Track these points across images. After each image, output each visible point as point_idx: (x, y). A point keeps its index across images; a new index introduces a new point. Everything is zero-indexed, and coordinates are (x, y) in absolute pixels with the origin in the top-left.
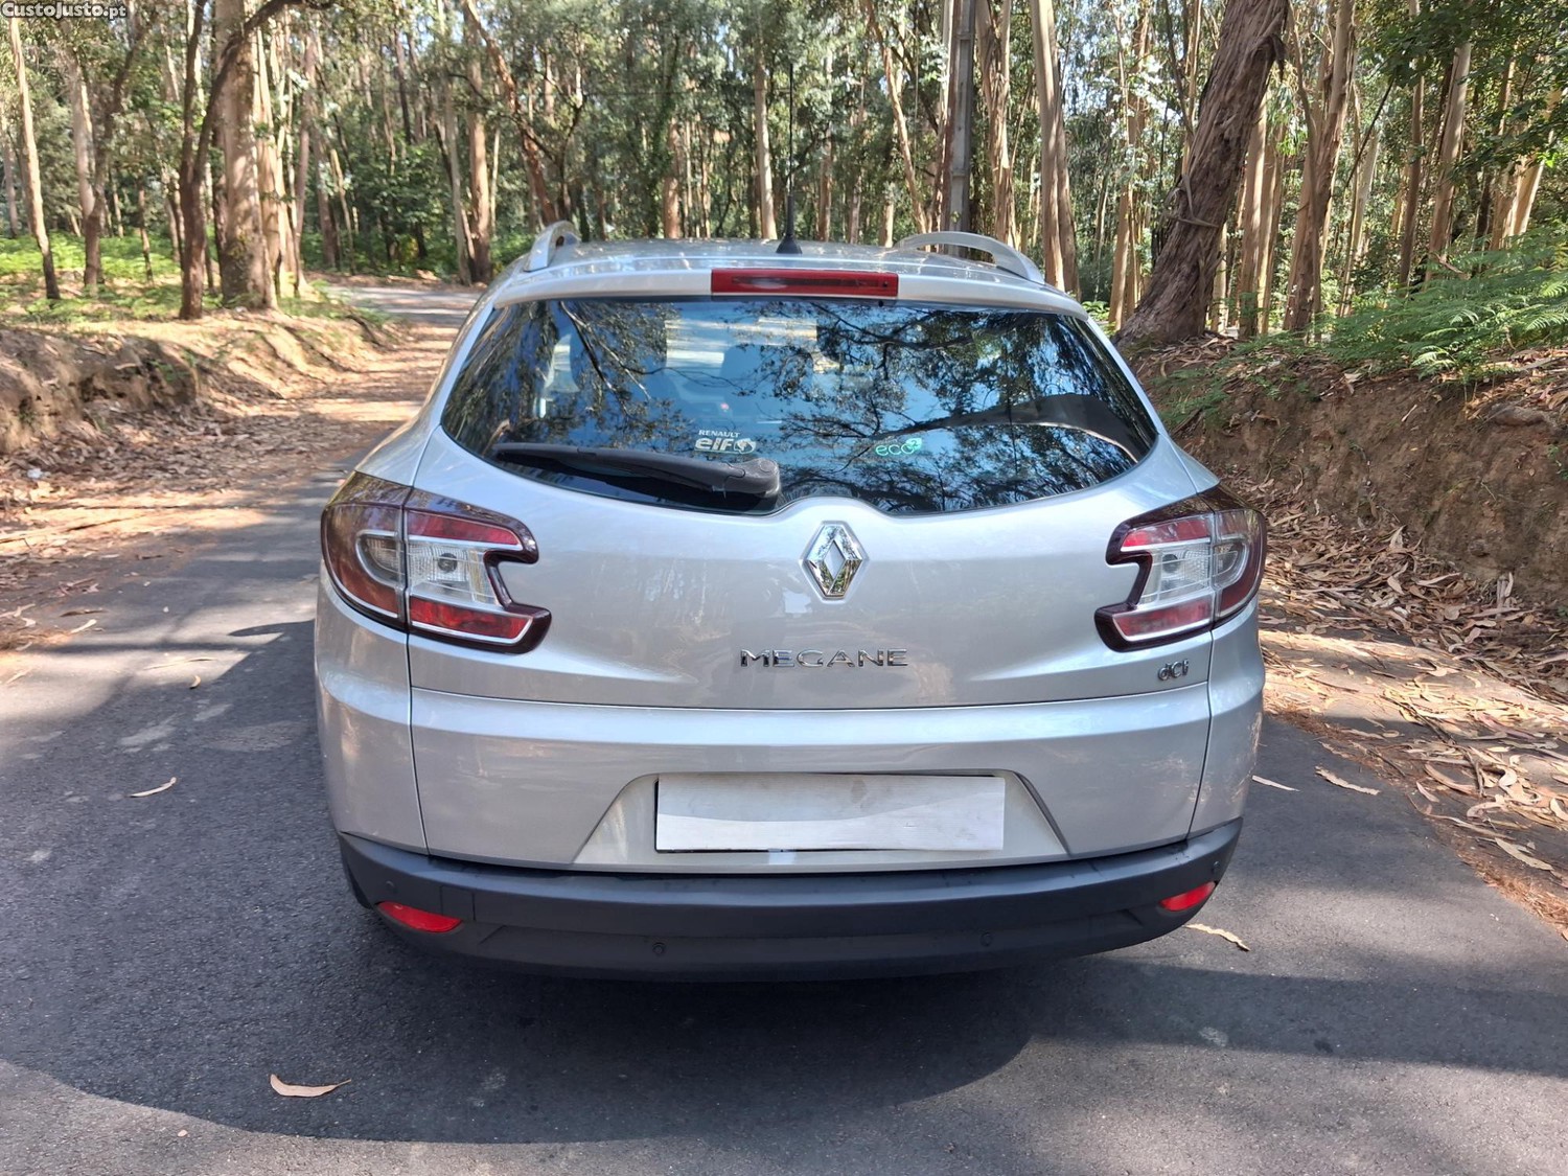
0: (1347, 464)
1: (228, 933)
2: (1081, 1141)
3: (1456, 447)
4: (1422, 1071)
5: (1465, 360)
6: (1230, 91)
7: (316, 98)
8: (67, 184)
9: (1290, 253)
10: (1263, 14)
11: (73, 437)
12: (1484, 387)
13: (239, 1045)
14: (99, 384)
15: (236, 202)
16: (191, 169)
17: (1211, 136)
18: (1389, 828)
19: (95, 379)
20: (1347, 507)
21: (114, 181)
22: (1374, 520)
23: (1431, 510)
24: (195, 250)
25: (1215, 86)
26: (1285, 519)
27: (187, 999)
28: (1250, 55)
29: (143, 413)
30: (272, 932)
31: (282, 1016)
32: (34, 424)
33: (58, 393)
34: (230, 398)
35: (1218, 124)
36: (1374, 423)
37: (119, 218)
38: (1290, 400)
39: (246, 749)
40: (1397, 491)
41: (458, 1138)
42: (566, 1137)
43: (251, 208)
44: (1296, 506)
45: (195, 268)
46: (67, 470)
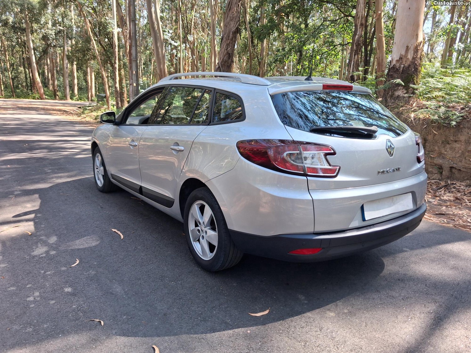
6: (229, 41)
10: (235, 22)
17: (225, 52)
25: (225, 39)
28: (233, 31)
35: (227, 49)
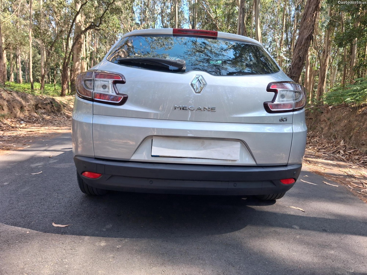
0: (330, 127)
1: (48, 198)
2: (260, 244)
3: (356, 120)
4: (351, 236)
5: (357, 100)
6: (301, 46)
7: (96, 54)
8: (39, 72)
9: (316, 95)
10: (308, 30)
11: (32, 116)
12: (362, 107)
13: (46, 217)
14: (40, 106)
15: (75, 72)
16: (66, 63)
17: (297, 56)
18: (342, 193)
19: (39, 104)
20: (330, 136)
21: (50, 72)
22: (337, 139)
23: (350, 135)
24: (65, 81)
25: (297, 45)
26: (315, 140)
27: (35, 209)
28: (305, 38)
29: (49, 113)
30: (59, 198)
31: (58, 212)
32: (23, 112)
33: (30, 106)
34: (69, 112)
35: (298, 54)
36: (336, 117)
37: (50, 80)
38: (316, 113)
39: (60, 167)
40: (342, 132)
41: (98, 236)
42: (125, 237)
43: (78, 73)
44: (318, 137)
45: (65, 85)
46: (29, 122)
